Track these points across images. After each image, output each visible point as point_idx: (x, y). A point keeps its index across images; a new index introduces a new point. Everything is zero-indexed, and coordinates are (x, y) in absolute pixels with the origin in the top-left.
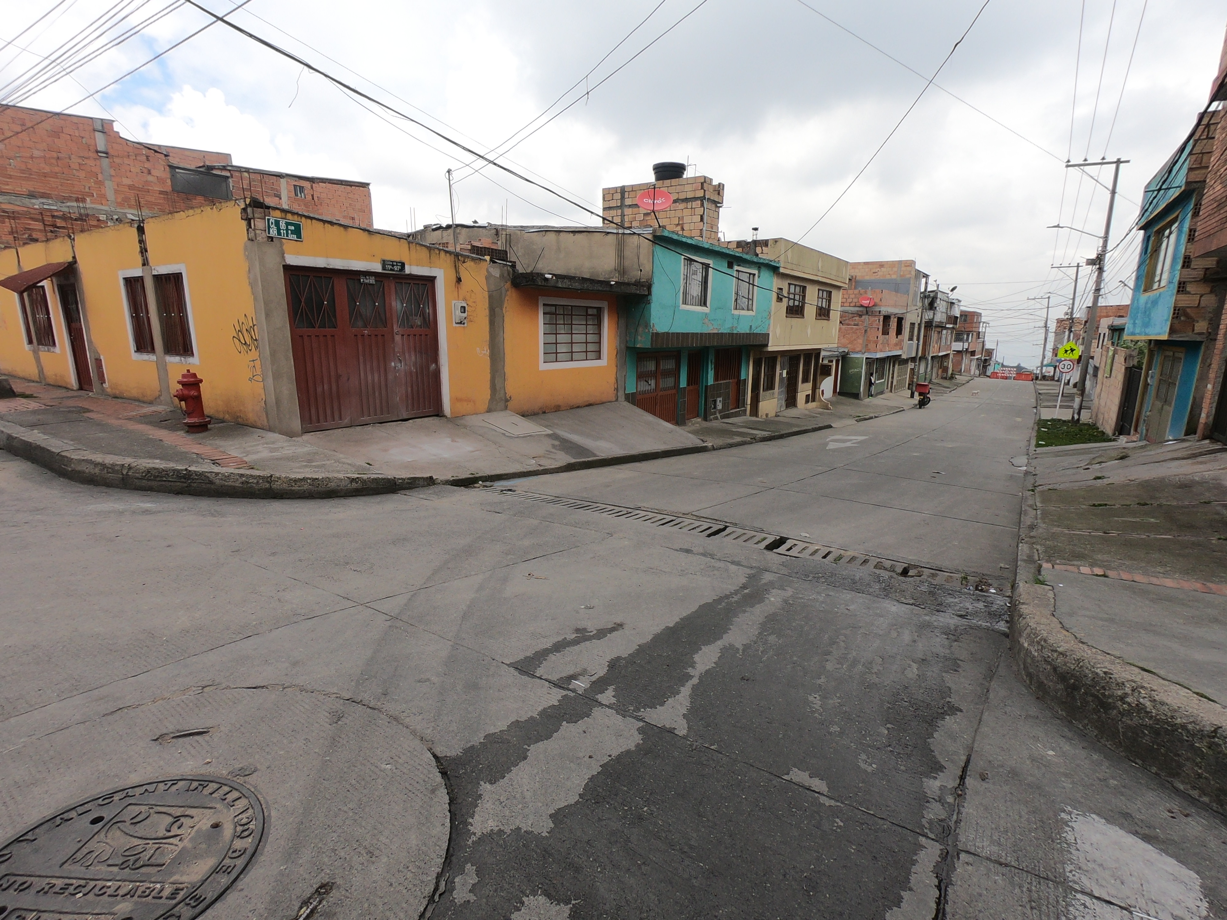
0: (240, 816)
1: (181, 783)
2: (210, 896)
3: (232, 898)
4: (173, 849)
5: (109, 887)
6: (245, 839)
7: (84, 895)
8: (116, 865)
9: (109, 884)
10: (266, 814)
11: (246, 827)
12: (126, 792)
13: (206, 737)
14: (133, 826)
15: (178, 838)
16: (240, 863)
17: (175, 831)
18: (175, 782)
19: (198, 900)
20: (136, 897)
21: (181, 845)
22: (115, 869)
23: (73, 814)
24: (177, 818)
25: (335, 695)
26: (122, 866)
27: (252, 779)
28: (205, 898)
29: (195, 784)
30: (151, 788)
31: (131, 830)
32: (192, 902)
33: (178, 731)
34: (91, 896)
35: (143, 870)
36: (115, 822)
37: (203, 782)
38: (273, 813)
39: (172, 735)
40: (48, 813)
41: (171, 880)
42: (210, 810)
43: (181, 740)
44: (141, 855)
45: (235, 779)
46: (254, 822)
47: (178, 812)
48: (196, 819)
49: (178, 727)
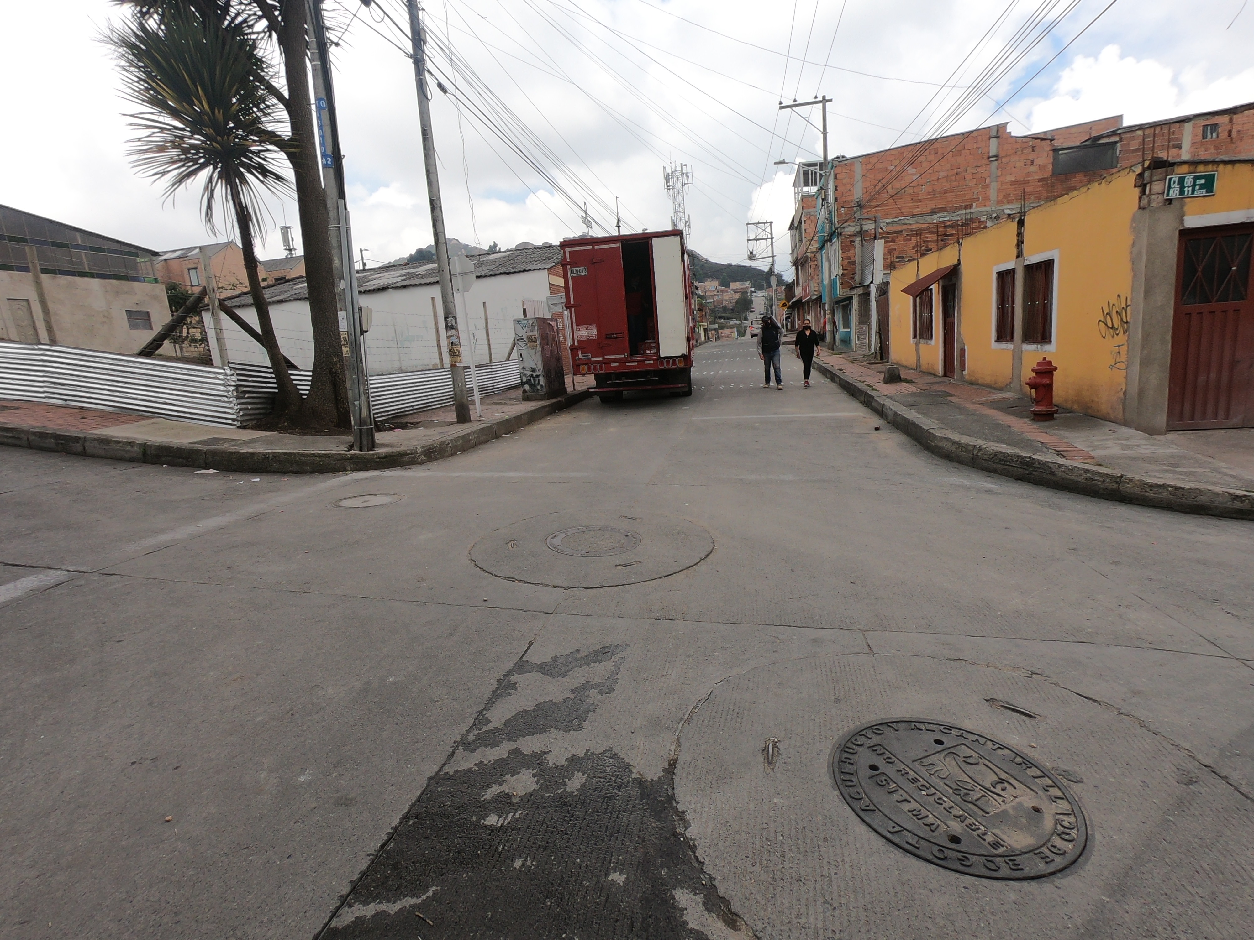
0: (1061, 817)
1: (1006, 752)
2: (1028, 871)
3: (1047, 888)
4: (995, 806)
5: (945, 802)
6: (1065, 843)
7: (927, 795)
8: (951, 788)
9: (945, 799)
10: (1090, 832)
11: (1067, 831)
12: (963, 733)
13: (1033, 722)
14: (964, 764)
15: (1002, 799)
16: (1059, 862)
17: (998, 790)
18: (1002, 747)
19: (1017, 867)
20: (963, 824)
21: (1004, 807)
22: (951, 791)
23: (922, 727)
24: (1002, 781)
25: (1186, 752)
26: (956, 791)
27: (1076, 788)
28: (1022, 869)
29: (1018, 760)
30: (982, 741)
31: (963, 765)
32: (1010, 863)
33: (1007, 702)
34: (931, 799)
35: (970, 806)
36: (951, 752)
37: (1028, 763)
38: (1098, 836)
39: (1001, 704)
40: (907, 716)
41: (995, 831)
42: (1032, 792)
43: (1010, 712)
44: (971, 793)
45: (1059, 777)
46: (1075, 831)
47: (1004, 776)
48: (1018, 792)
49: (1007, 699)
